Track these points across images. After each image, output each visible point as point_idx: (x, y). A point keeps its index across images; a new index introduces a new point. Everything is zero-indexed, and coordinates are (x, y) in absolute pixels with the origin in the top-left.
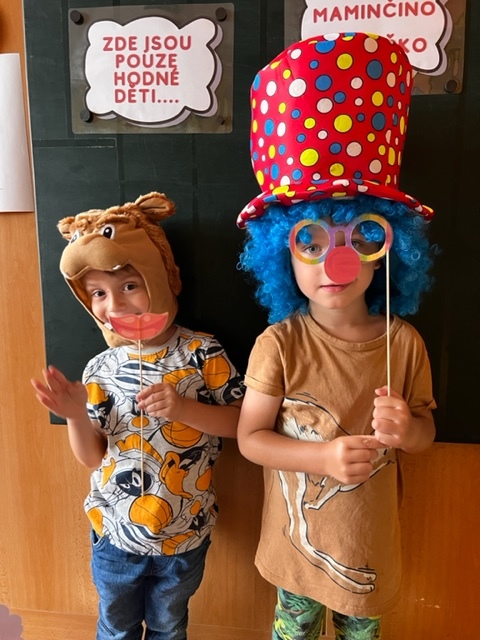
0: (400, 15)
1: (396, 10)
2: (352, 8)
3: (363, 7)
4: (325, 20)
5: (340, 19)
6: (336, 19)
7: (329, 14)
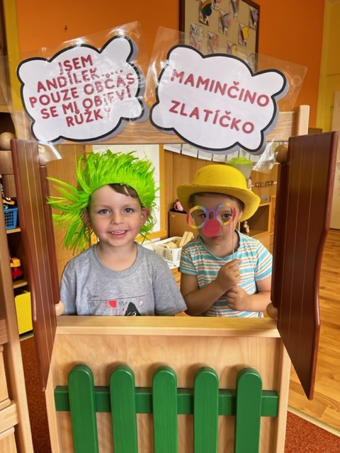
0: (240, 99)
1: (238, 94)
2: (204, 79)
3: (213, 81)
4: (180, 82)
5: (192, 85)
6: (189, 84)
7: (185, 77)
